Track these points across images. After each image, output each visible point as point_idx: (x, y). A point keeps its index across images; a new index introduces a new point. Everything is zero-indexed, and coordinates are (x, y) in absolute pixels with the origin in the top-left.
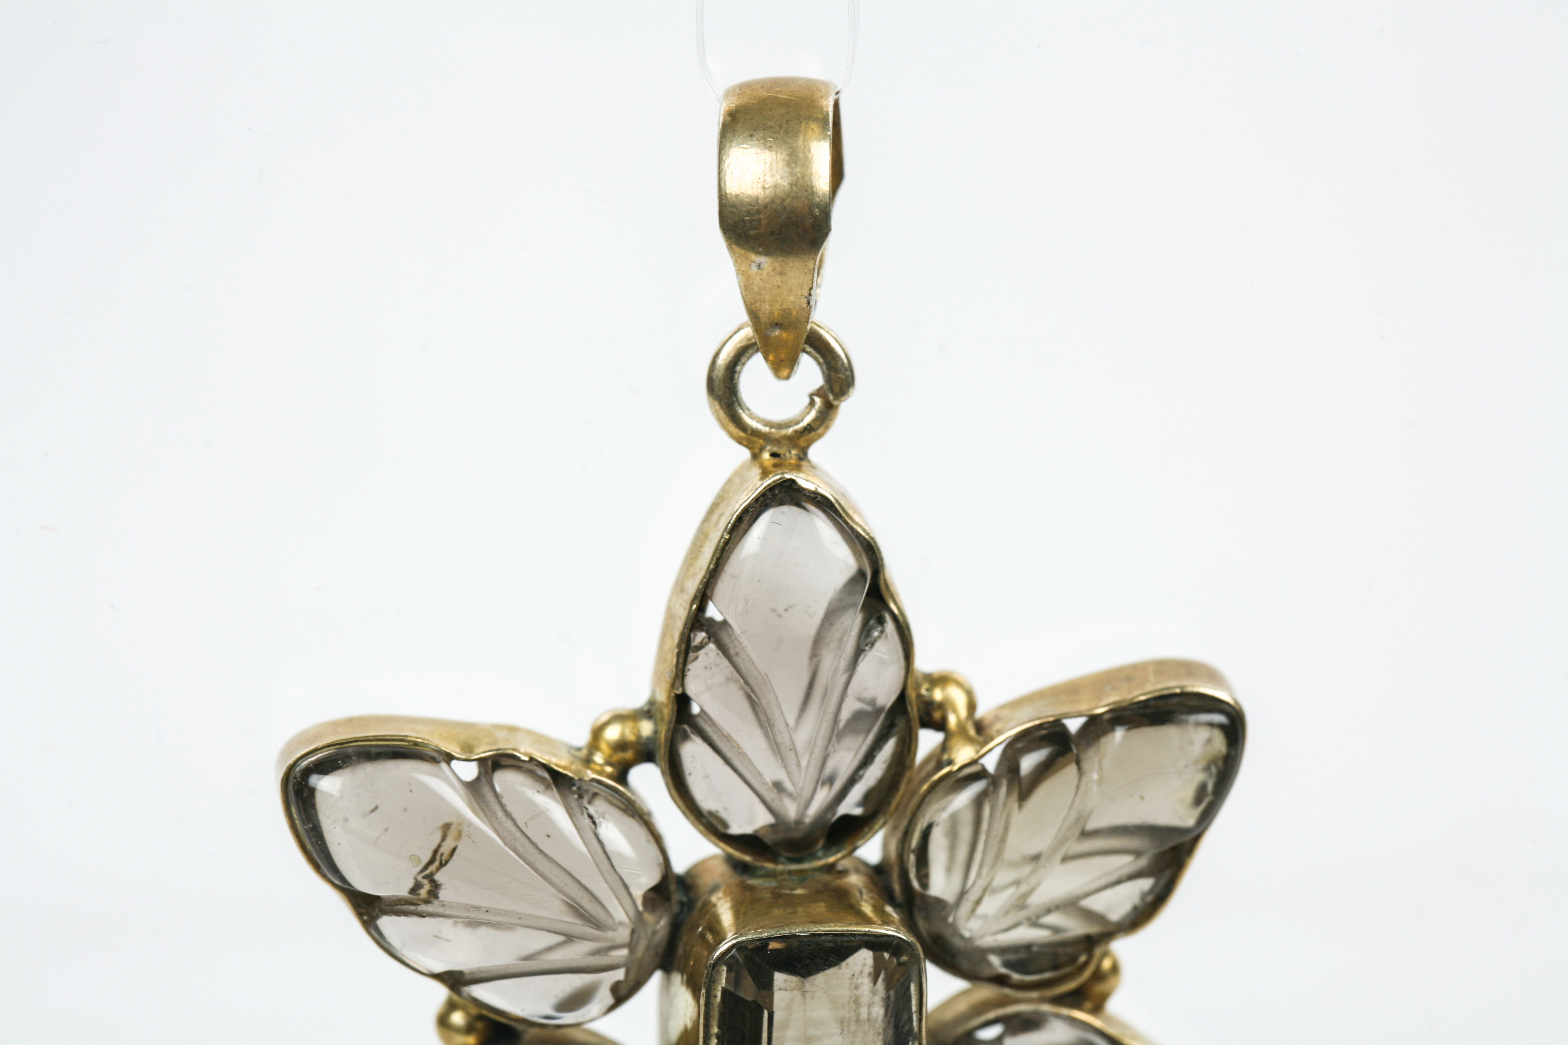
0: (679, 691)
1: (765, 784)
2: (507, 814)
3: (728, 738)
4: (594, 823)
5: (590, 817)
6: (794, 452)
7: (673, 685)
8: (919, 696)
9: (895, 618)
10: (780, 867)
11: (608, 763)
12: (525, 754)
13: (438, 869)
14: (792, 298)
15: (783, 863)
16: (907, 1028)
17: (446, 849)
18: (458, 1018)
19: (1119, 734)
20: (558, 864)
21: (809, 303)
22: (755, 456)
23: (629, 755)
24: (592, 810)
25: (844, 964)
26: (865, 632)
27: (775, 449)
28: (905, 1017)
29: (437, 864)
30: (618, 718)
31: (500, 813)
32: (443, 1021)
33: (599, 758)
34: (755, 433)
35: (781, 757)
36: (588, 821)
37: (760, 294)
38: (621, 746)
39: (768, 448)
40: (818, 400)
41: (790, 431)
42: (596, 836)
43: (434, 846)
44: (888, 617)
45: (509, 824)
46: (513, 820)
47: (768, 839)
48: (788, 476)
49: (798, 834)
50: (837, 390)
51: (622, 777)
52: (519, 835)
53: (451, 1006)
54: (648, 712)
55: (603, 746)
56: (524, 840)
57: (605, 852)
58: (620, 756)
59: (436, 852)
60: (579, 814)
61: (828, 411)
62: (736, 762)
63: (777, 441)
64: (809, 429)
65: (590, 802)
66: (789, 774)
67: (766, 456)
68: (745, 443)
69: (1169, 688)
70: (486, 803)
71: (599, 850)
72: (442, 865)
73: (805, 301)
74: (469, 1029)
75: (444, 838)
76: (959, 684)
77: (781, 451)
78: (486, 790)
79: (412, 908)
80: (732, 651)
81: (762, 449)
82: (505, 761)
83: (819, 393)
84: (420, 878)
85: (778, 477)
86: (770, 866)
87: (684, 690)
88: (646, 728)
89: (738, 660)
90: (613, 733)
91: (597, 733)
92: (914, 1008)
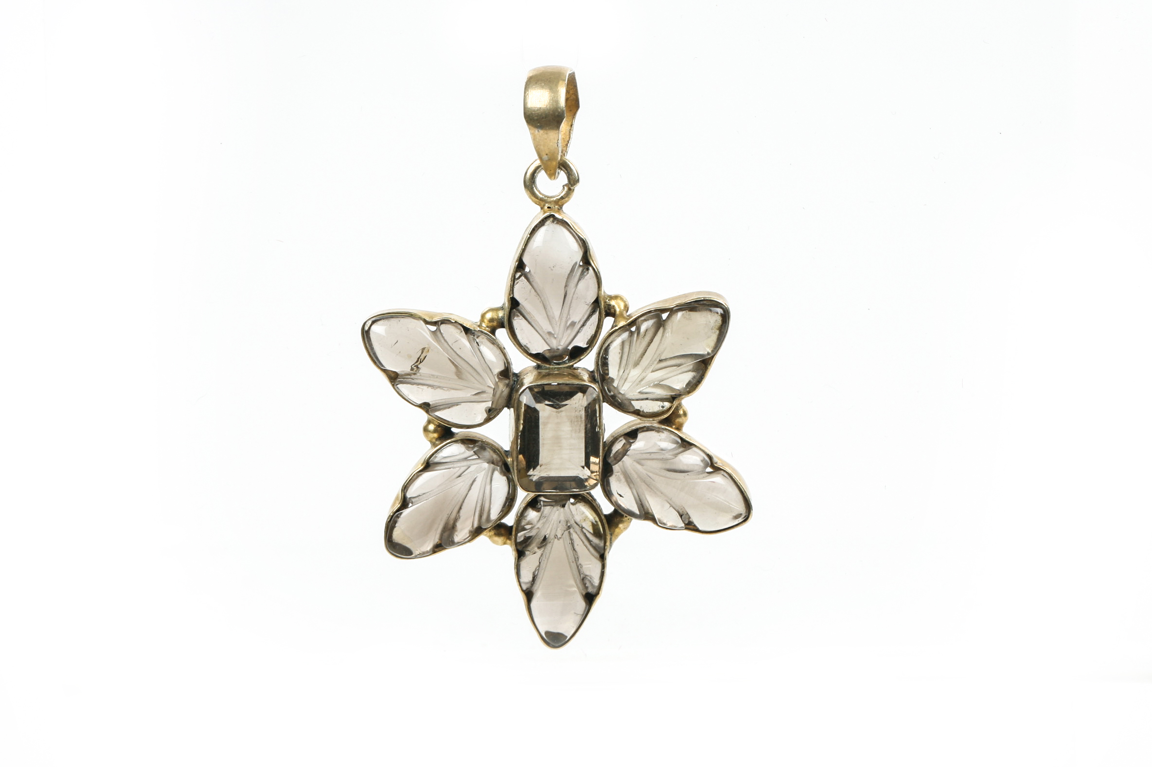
0: (512, 296)
1: (544, 332)
2: (445, 341)
3: (529, 313)
4: (478, 345)
5: (477, 343)
6: (556, 207)
7: (510, 295)
8: (605, 302)
9: (594, 269)
10: (551, 366)
11: (487, 327)
12: (453, 320)
13: (419, 364)
14: (551, 144)
15: (553, 365)
16: (595, 423)
17: (422, 357)
18: (431, 427)
19: (680, 314)
20: (464, 359)
21: (558, 146)
22: (542, 208)
23: (495, 324)
24: (478, 340)
25: (572, 399)
26: (582, 273)
27: (549, 206)
28: (594, 419)
29: (419, 362)
30: (492, 310)
31: (443, 341)
32: (426, 430)
33: (484, 325)
34: (541, 200)
35: (550, 321)
36: (476, 344)
37: (539, 142)
38: (491, 320)
39: (547, 205)
40: (565, 187)
41: (555, 199)
42: (479, 350)
43: (418, 357)
44: (590, 268)
45: (446, 344)
46: (447, 342)
47: (547, 355)
48: (552, 213)
49: (557, 354)
50: (572, 183)
51: (493, 332)
52: (449, 348)
53: (429, 422)
54: (502, 308)
55: (486, 321)
56: (451, 350)
57: (482, 356)
58: (491, 324)
59: (419, 358)
60: (473, 342)
61: (570, 191)
62: (533, 323)
63: (550, 202)
64: (562, 198)
65: (477, 338)
66: (553, 328)
67: (546, 208)
68: (538, 203)
69: (699, 298)
70: (438, 337)
71: (480, 355)
72: (421, 362)
73: (556, 145)
74: (435, 431)
75: (422, 353)
76: (622, 299)
77: (551, 206)
78: (438, 333)
79: (409, 377)
80: (531, 280)
81: (544, 205)
82: (446, 322)
83: (566, 185)
84: (413, 366)
85: (548, 213)
86: (548, 366)
87: (513, 295)
88: (501, 314)
89: (533, 284)
90: (489, 316)
91: (483, 316)
92: (598, 415)
